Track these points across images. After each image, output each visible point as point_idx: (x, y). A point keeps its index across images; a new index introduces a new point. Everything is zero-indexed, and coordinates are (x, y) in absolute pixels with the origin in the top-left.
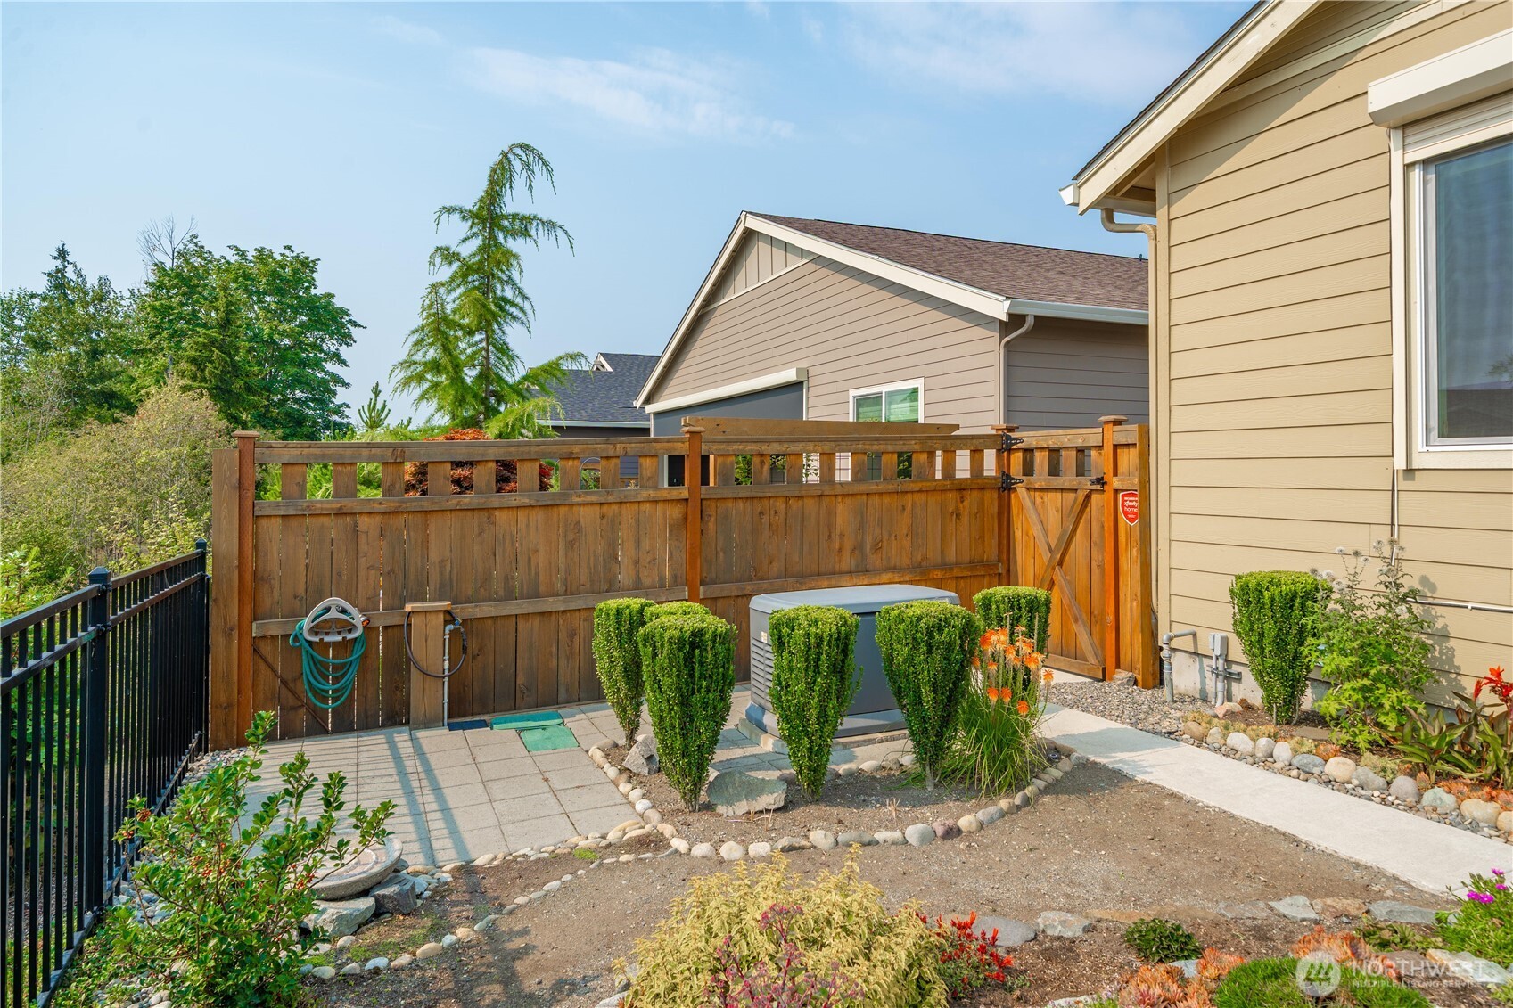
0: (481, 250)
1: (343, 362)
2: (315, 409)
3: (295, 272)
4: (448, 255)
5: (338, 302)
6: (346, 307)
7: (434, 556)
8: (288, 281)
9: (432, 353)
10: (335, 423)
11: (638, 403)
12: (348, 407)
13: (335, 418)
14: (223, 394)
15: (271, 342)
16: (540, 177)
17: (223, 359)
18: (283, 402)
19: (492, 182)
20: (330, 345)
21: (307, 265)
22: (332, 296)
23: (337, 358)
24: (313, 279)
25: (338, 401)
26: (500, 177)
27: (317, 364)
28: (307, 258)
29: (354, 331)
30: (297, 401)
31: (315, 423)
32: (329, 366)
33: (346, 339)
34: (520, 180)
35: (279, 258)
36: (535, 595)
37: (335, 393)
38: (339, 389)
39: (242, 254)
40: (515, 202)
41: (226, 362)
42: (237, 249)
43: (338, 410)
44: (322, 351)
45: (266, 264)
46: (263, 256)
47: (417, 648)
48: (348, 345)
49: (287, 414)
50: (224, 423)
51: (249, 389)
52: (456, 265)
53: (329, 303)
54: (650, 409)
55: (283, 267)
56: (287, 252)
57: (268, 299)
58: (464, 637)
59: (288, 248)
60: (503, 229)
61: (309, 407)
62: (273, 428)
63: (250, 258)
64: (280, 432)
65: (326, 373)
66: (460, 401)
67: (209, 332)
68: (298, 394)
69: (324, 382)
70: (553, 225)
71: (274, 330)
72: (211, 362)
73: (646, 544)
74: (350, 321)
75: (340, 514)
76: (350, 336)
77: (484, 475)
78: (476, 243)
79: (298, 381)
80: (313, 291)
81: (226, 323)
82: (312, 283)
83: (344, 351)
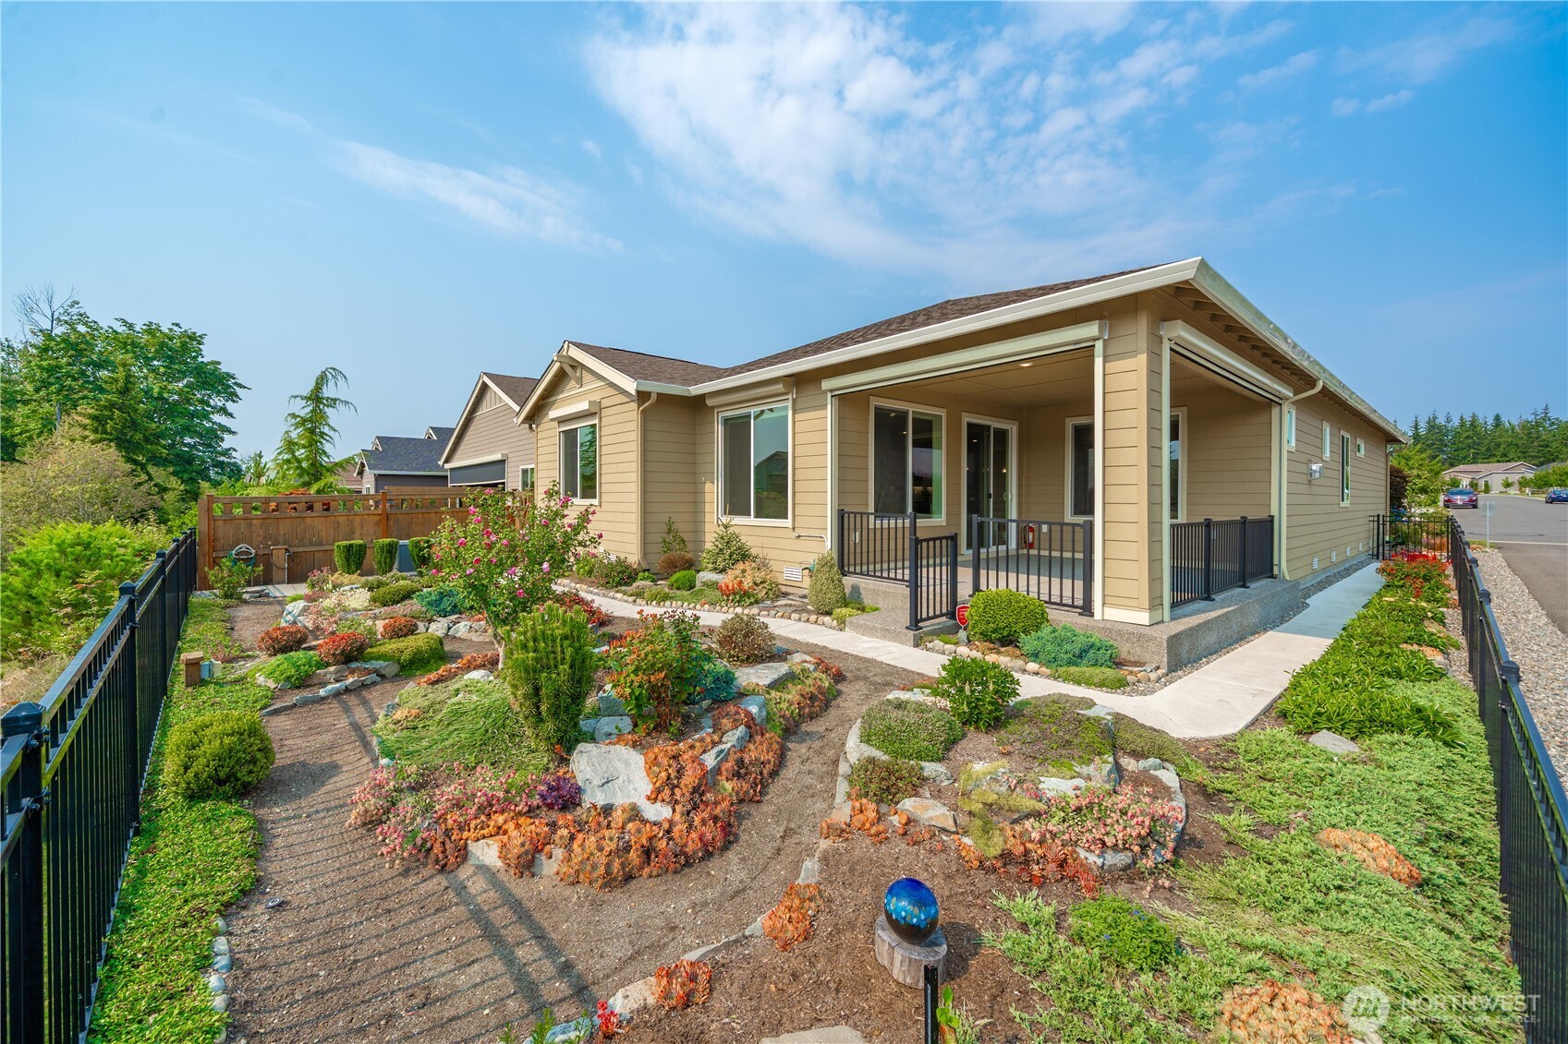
0: (311, 412)
1: (231, 415)
2: (204, 452)
3: (184, 344)
4: (294, 416)
5: (224, 368)
6: (231, 372)
7: (282, 532)
8: (177, 351)
9: (286, 457)
10: (223, 462)
11: (441, 463)
12: (235, 450)
13: (222, 458)
14: (125, 444)
15: (160, 398)
16: (341, 381)
17: (123, 418)
18: (172, 446)
19: (317, 384)
20: (217, 401)
21: (196, 339)
22: (219, 363)
23: (223, 411)
24: (201, 350)
25: (225, 445)
26: (322, 380)
27: (206, 416)
28: (194, 333)
29: (238, 390)
30: (188, 445)
31: (204, 462)
32: (217, 418)
33: (233, 397)
34: (331, 383)
35: (167, 331)
36: (321, 544)
37: (222, 440)
38: (226, 436)
39: (131, 326)
40: (328, 391)
41: (126, 420)
42: (124, 321)
43: (226, 453)
44: (209, 405)
45: (154, 336)
46: (151, 330)
47: (274, 559)
48: (234, 401)
49: (178, 456)
50: (128, 467)
51: (147, 440)
52: (298, 419)
53: (216, 369)
54: (447, 466)
55: (171, 339)
56: (175, 328)
57: (155, 363)
58: (292, 558)
59: (177, 325)
60: (324, 404)
61: (198, 450)
62: (164, 465)
63: (137, 329)
64: (171, 469)
65: (214, 423)
66: (300, 476)
67: (109, 397)
68: (188, 440)
69: (212, 431)
70: (347, 402)
71: (163, 389)
72: (112, 419)
73: (365, 528)
74: (236, 383)
75: (246, 519)
76: (237, 396)
77: (301, 507)
78: (308, 409)
79: (187, 430)
80: (200, 359)
81: (125, 391)
82: (199, 353)
83: (230, 406)
